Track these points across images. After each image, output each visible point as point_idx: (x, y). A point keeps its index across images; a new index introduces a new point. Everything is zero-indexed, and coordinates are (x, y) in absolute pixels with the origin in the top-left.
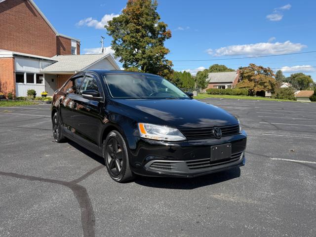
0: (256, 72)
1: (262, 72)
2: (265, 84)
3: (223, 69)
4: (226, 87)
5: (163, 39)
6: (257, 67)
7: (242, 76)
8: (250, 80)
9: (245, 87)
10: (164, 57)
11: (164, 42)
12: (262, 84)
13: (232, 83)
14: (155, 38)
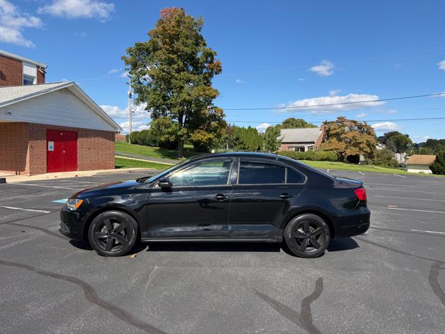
0: (347, 129)
1: (356, 128)
2: (361, 146)
3: (301, 124)
4: (306, 150)
5: (211, 75)
6: (348, 121)
7: (328, 134)
8: (340, 140)
9: (332, 150)
10: (212, 103)
11: (212, 80)
12: (357, 145)
13: (313, 143)
14: (198, 74)
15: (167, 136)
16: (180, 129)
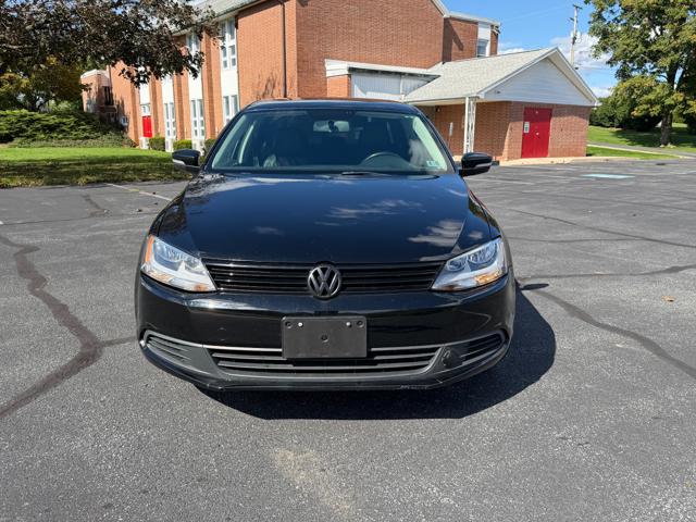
15: (645, 107)
16: (671, 94)
